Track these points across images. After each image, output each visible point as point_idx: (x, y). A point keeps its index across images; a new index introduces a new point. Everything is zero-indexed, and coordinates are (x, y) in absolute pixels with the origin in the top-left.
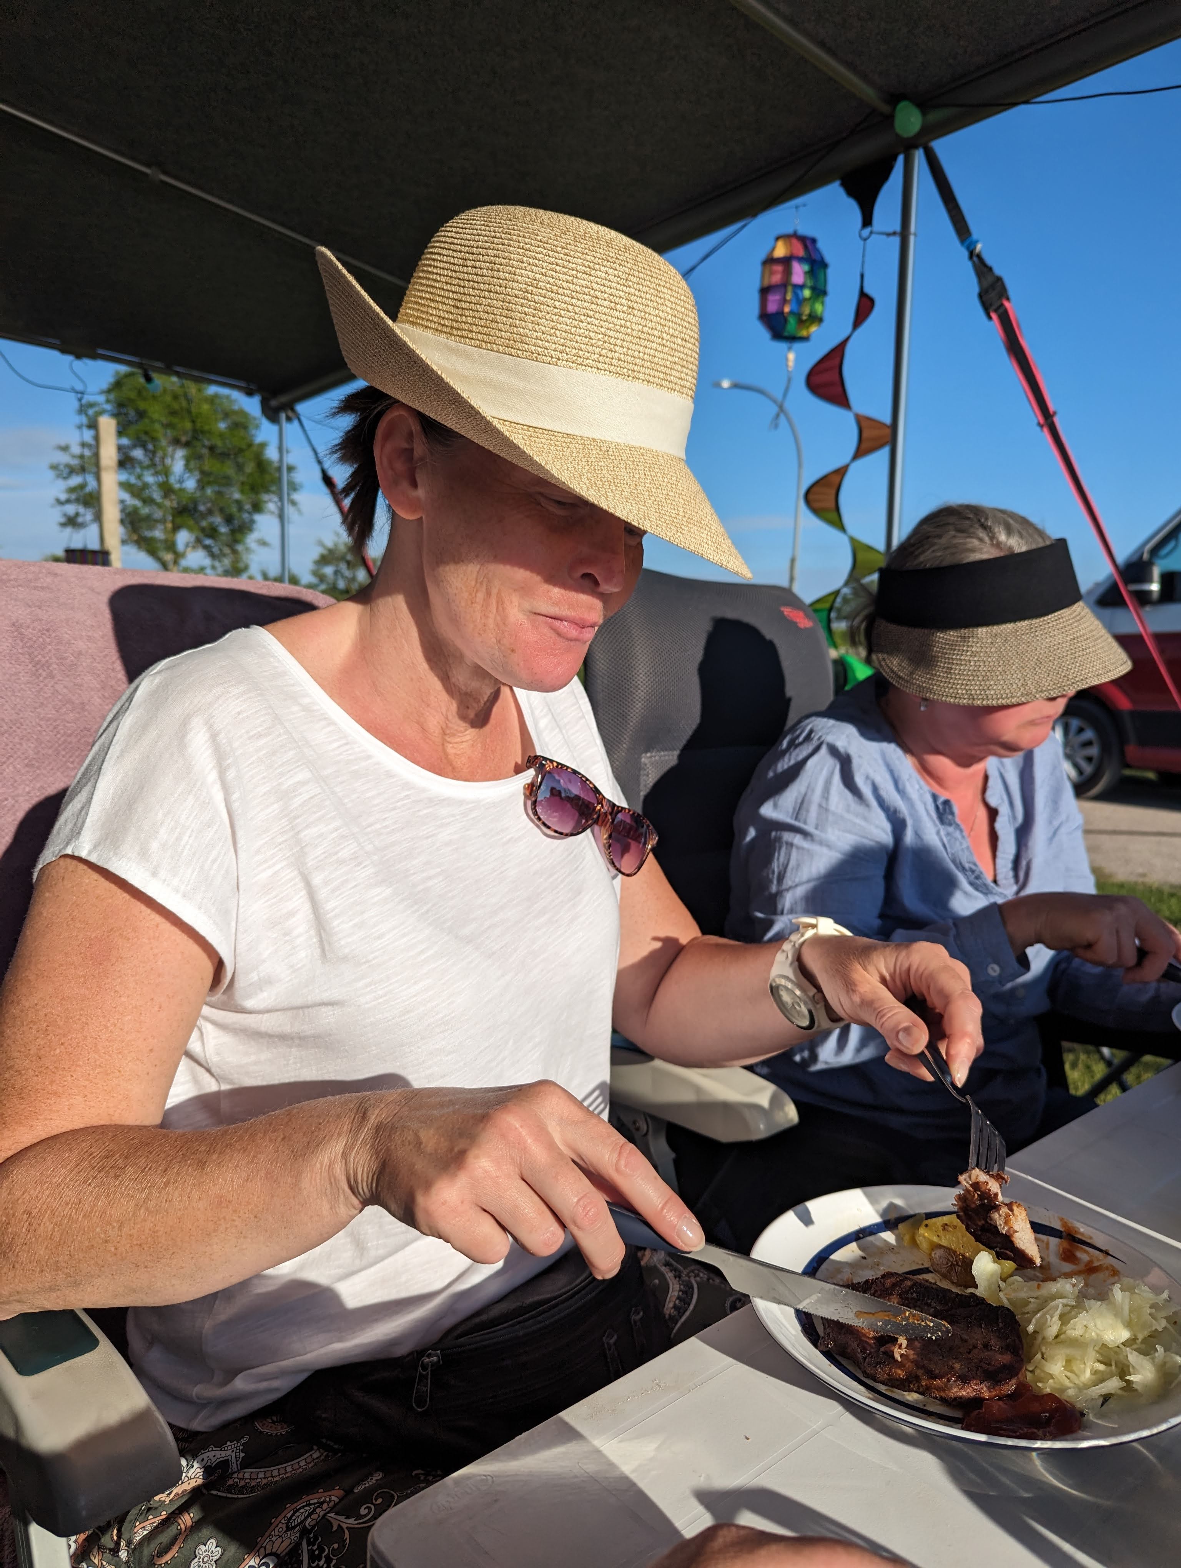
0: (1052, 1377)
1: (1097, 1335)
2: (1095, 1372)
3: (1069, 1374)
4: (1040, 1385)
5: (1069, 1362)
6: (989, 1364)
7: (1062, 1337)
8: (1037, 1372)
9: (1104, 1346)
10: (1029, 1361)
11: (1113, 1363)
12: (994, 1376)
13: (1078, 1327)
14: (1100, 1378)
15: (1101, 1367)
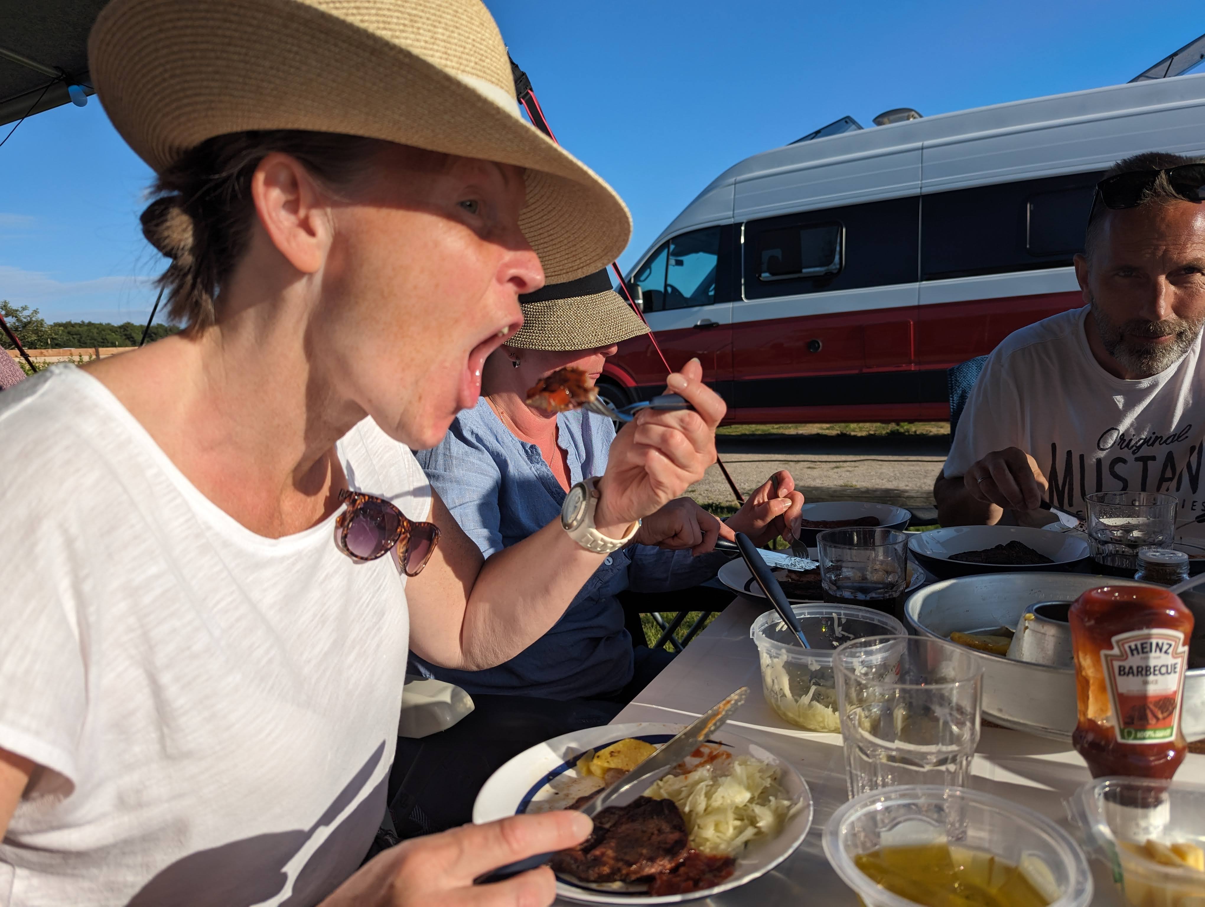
0: (707, 840)
1: (731, 801)
2: (735, 828)
3: (719, 834)
4: (702, 848)
5: (717, 826)
6: (666, 843)
7: (710, 809)
8: (697, 840)
9: (737, 807)
10: (690, 833)
11: (745, 818)
12: (671, 851)
13: (717, 800)
14: (740, 831)
15: (738, 823)
